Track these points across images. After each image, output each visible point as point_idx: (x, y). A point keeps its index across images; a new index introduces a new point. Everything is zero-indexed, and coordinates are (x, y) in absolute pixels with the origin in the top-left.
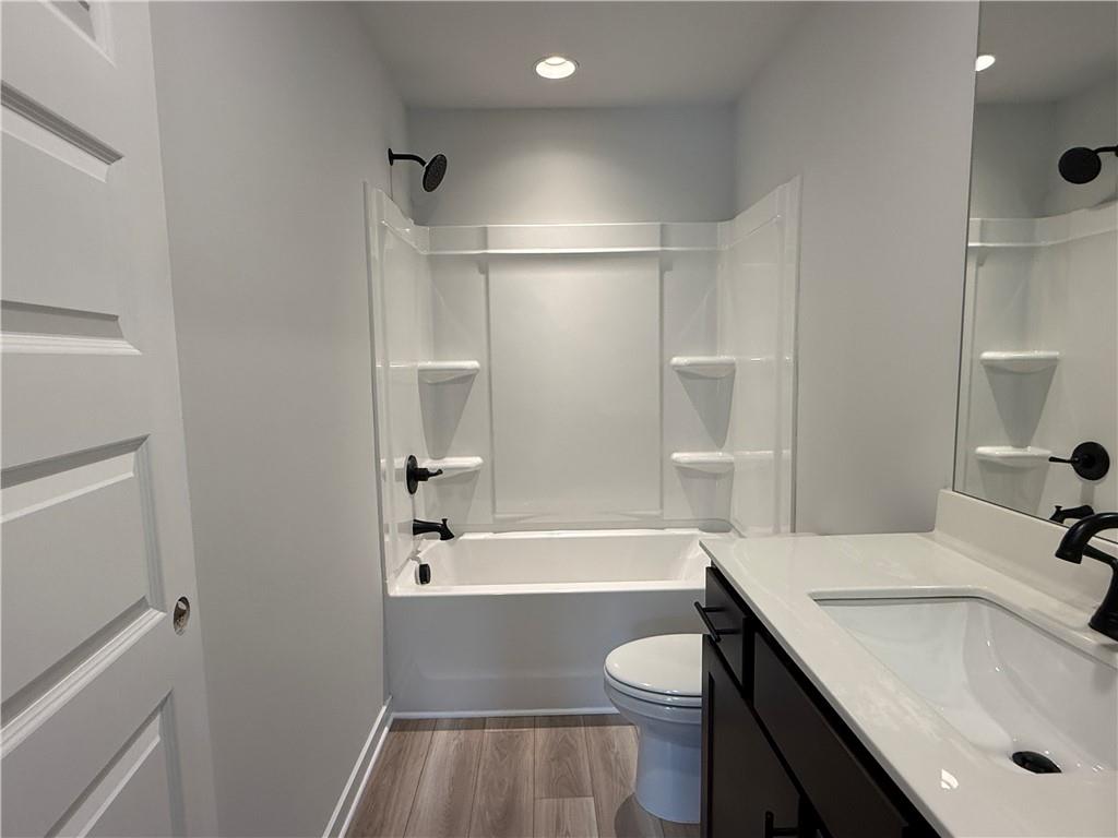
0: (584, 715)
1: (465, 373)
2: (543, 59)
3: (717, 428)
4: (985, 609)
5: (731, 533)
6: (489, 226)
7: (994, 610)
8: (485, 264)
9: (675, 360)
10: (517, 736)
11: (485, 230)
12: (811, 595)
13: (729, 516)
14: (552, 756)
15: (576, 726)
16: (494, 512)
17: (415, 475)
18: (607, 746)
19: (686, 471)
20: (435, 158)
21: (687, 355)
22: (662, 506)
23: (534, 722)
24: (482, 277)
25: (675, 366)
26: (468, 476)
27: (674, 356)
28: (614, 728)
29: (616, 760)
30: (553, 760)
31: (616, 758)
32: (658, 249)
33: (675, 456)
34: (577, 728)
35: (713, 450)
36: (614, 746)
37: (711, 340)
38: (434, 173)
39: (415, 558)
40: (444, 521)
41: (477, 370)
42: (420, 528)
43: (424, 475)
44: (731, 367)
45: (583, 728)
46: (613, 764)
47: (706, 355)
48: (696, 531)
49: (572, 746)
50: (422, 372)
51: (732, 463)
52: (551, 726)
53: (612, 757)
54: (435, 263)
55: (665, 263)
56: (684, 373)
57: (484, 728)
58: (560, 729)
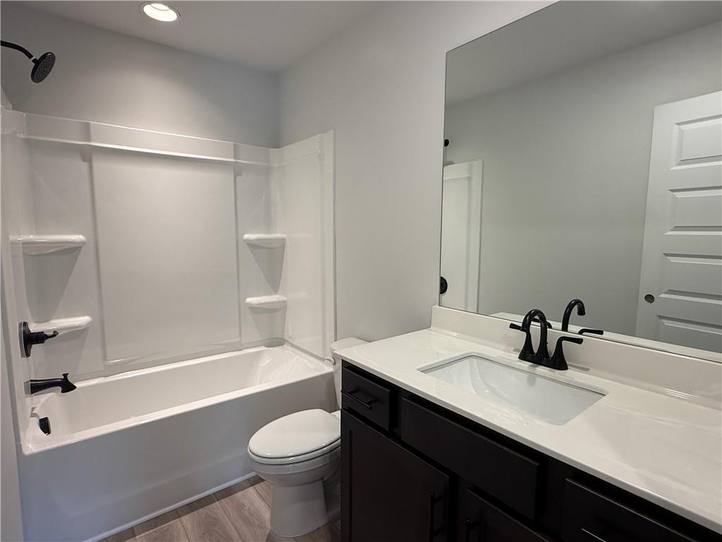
0: (214, 494)
1: (72, 245)
2: (150, 3)
3: (273, 281)
4: (474, 360)
5: (285, 345)
6: (92, 122)
7: (479, 360)
8: (88, 154)
9: (246, 236)
10: (168, 529)
11: (88, 125)
12: (418, 370)
13: (283, 336)
14: (202, 532)
15: (212, 503)
16: (105, 358)
17: (31, 340)
18: (240, 508)
19: (255, 310)
20: (46, 55)
21: (254, 233)
22: (240, 335)
23: (177, 514)
24: (86, 164)
25: (245, 240)
26: (77, 334)
27: (245, 234)
28: (240, 494)
29: (252, 515)
30: (204, 534)
31: (250, 514)
32: (233, 160)
33: (249, 300)
34: (214, 504)
35: (271, 294)
36: (245, 506)
37: (268, 225)
38: (42, 67)
39: (33, 415)
40: (65, 375)
41: (83, 243)
42: (36, 387)
43: (40, 338)
44: (283, 241)
45: (217, 502)
46: (250, 518)
47: (265, 233)
48: (263, 348)
49: (215, 519)
50: (25, 243)
51: (285, 302)
52: (193, 511)
53: (248, 514)
54: (32, 145)
55: (237, 170)
56: (252, 245)
57: (135, 536)
58: (200, 510)
